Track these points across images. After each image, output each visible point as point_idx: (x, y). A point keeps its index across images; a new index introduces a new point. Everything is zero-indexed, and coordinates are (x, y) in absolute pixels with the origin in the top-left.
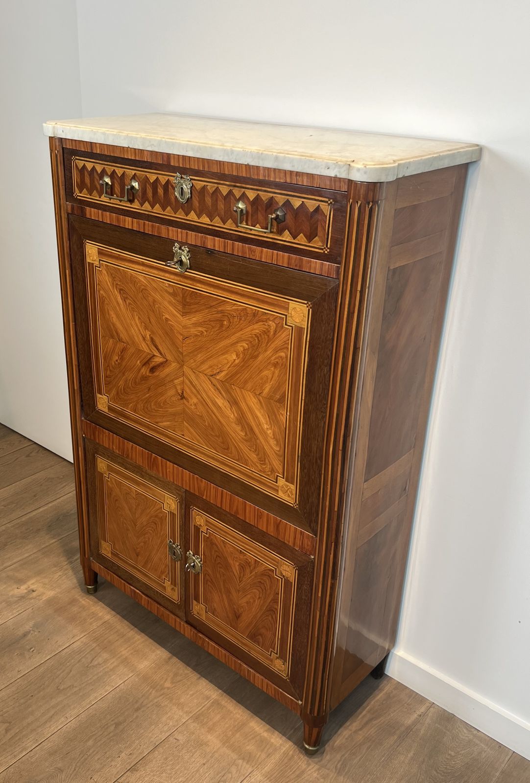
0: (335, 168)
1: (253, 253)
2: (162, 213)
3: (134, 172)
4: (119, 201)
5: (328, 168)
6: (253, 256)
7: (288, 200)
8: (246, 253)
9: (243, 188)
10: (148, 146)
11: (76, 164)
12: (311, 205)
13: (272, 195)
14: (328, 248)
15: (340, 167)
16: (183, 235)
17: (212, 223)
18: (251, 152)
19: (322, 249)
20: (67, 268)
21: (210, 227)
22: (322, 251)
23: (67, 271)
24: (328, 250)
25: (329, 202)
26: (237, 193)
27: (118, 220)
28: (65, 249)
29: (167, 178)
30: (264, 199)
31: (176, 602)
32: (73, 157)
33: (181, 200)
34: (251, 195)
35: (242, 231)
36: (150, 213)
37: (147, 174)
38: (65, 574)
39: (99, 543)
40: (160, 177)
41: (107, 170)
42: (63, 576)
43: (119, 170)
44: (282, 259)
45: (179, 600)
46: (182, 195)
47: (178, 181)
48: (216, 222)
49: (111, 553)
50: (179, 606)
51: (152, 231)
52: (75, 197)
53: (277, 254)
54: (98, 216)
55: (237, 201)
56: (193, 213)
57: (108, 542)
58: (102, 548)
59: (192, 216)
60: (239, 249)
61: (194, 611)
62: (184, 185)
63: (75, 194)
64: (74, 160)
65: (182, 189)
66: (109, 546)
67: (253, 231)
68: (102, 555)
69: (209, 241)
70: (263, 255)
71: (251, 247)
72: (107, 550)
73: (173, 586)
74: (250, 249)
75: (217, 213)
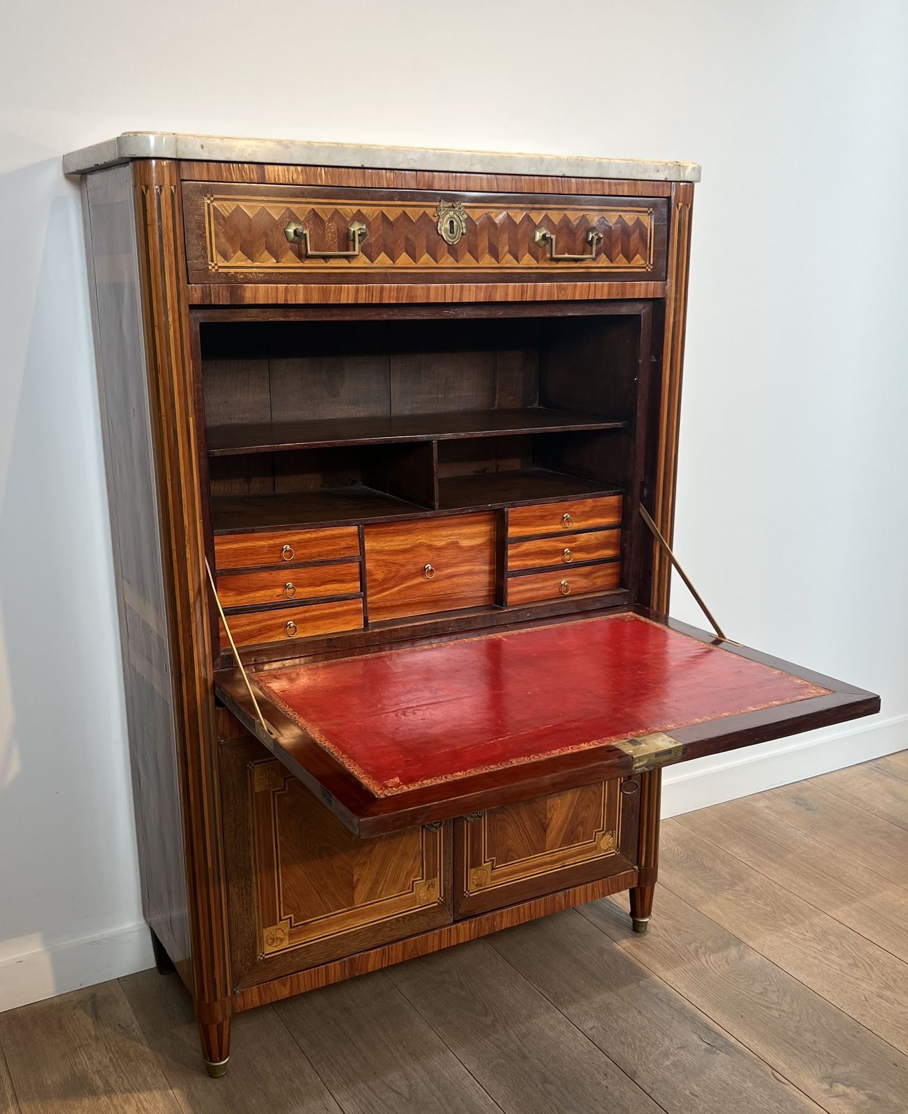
0: (665, 170)
2: (414, 265)
3: (355, 209)
4: (323, 261)
5: (658, 171)
7: (603, 218)
8: (554, 295)
9: (545, 209)
10: (401, 163)
11: (214, 206)
12: (629, 218)
13: (582, 214)
14: (651, 265)
15: (670, 168)
16: (455, 291)
17: (499, 265)
18: (567, 159)
19: (645, 268)
21: (498, 271)
22: (645, 270)
23: (191, 418)
24: (651, 267)
25: (649, 212)
26: (537, 217)
27: (325, 292)
28: (187, 377)
29: (421, 210)
30: (572, 220)
31: (436, 904)
32: (209, 195)
33: (450, 240)
34: (556, 217)
35: (546, 267)
36: (389, 271)
37: (383, 209)
38: (139, 1105)
39: (256, 940)
40: (408, 210)
41: (295, 211)
42: (143, 1107)
43: (325, 209)
44: (601, 290)
45: (442, 895)
46: (452, 232)
47: (443, 212)
48: (506, 263)
49: (291, 936)
50: (442, 906)
51: (397, 298)
52: (214, 270)
53: (595, 285)
54: (274, 294)
55: (536, 227)
56: (468, 256)
57: (280, 920)
58: (266, 944)
59: (468, 260)
60: (544, 291)
61: (472, 887)
62: (455, 216)
63: (213, 265)
64: (209, 202)
65: (452, 223)
66: (284, 925)
67: (560, 263)
68: (265, 960)
69: (498, 291)
70: (577, 292)
71: (560, 286)
72: (278, 938)
73: (430, 882)
74: (560, 288)
75: (507, 249)
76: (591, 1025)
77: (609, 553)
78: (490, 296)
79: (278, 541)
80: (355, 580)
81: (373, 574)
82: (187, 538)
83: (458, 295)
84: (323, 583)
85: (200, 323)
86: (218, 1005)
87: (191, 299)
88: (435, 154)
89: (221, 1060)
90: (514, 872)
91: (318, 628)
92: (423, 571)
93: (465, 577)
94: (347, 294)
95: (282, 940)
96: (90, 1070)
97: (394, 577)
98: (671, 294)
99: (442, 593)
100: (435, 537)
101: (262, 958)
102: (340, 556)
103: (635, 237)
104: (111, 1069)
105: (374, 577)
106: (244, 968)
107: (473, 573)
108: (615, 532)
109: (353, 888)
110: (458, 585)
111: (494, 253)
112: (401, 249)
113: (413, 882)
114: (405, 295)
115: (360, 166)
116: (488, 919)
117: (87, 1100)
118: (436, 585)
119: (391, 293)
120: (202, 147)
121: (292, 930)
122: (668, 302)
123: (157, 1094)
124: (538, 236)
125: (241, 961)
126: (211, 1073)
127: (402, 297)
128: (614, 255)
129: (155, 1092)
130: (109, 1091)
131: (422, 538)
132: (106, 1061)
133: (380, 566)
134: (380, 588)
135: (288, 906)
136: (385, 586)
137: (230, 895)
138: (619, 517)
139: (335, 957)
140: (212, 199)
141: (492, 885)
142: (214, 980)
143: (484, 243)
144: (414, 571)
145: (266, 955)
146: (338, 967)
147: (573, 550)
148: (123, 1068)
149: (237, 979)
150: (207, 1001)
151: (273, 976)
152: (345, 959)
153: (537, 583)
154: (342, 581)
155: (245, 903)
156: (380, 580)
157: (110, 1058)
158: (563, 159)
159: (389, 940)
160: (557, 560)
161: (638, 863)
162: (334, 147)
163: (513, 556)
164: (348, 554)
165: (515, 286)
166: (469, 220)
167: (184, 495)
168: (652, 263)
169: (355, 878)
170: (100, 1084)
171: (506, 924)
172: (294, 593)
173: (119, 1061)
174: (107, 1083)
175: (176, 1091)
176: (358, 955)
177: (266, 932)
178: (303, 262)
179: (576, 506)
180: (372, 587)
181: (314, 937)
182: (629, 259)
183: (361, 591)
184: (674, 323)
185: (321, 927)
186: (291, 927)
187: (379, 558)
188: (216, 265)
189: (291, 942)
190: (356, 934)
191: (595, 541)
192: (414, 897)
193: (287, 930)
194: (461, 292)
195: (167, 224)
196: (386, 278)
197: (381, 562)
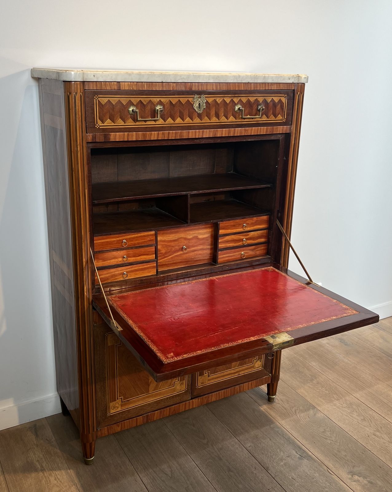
0: (292, 79)
1: (246, 132)
2: (183, 122)
3: (158, 99)
4: (144, 122)
5: (290, 79)
6: (247, 133)
7: (265, 99)
8: (242, 133)
9: (240, 97)
10: (179, 80)
11: (98, 100)
12: (276, 99)
13: (256, 98)
14: (285, 119)
15: (295, 78)
16: (200, 133)
17: (219, 121)
19: (282, 120)
20: (86, 189)
21: (218, 124)
22: (282, 121)
23: (86, 190)
24: (285, 120)
25: (285, 96)
26: (236, 100)
28: (85, 173)
29: (187, 99)
30: (252, 101)
31: (184, 391)
32: (96, 96)
33: (199, 111)
34: (244, 100)
35: (239, 121)
36: (172, 125)
37: (170, 99)
38: (56, 476)
39: (107, 408)
40: (181, 99)
41: (132, 101)
42: (58, 478)
43: (145, 100)
44: (263, 130)
45: (187, 388)
46: (199, 108)
47: (196, 100)
48: (222, 120)
49: (122, 406)
50: (186, 392)
51: (175, 137)
52: (97, 127)
53: (260, 128)
54: (123, 137)
55: (236, 104)
56: (206, 118)
57: (117, 399)
58: (111, 409)
59: (206, 120)
60: (238, 132)
61: (199, 384)
62: (201, 101)
63: (97, 125)
64: (96, 98)
65: (199, 104)
66: (119, 401)
67: (246, 119)
68: (110, 416)
69: (219, 132)
70: (253, 132)
71: (246, 129)
72: (116, 407)
73: (181, 382)
74: (245, 130)
75: (223, 114)
76: (249, 445)
77: (263, 240)
78: (215, 134)
79: (121, 238)
80: (153, 254)
81: (161, 251)
82: (83, 240)
83: (201, 135)
84: (140, 256)
85: (91, 149)
86: (90, 435)
87: (88, 140)
88: (194, 75)
89: (91, 457)
90: (218, 378)
91: (136, 274)
92: (182, 249)
93: (200, 251)
94: (154, 136)
95: (118, 407)
96: (35, 460)
97: (170, 251)
98: (293, 131)
99: (190, 258)
100: (188, 234)
101: (109, 415)
102: (147, 244)
103: (279, 107)
104: (44, 460)
105: (161, 252)
106: (101, 419)
107: (204, 249)
108: (265, 231)
109: (149, 385)
110: (197, 255)
111: (217, 116)
112: (177, 116)
113: (174, 382)
114: (179, 135)
115: (161, 82)
116: (206, 397)
117: (34, 474)
118: (188, 255)
119: (172, 135)
120: (94, 76)
121: (122, 403)
122: (292, 134)
123: (63, 472)
124: (237, 108)
125: (100, 416)
126: (87, 463)
127: (177, 136)
128: (269, 115)
129: (62, 471)
130: (43, 470)
131: (182, 235)
132: (41, 456)
133: (164, 247)
134: (163, 257)
135: (121, 393)
136: (166, 256)
137: (97, 389)
138: (267, 225)
139: (140, 414)
140: (98, 97)
141: (208, 383)
142: (89, 425)
143: (213, 112)
144: (178, 249)
145: (111, 414)
146: (141, 419)
147: (247, 239)
148: (49, 459)
149: (99, 424)
150: (86, 433)
151: (114, 422)
152: (144, 415)
153: (231, 253)
154: (148, 255)
155: (103, 392)
156: (164, 253)
157: (43, 454)
158: (249, 75)
159: (164, 406)
160: (240, 244)
161: (271, 373)
162: (150, 74)
163: (220, 242)
164: (150, 243)
165: (226, 130)
166: (207, 102)
167: (82, 223)
168: (285, 118)
169: (150, 381)
170: (39, 466)
171: (214, 399)
172: (127, 260)
173: (47, 456)
174: (42, 466)
175: (71, 470)
176: (150, 413)
177: (111, 404)
178: (135, 123)
179: (249, 221)
180: (160, 256)
181: (131, 406)
182: (276, 117)
183: (156, 258)
184: (294, 144)
185: (135, 402)
186: (122, 402)
187: (163, 244)
188: (99, 125)
189: (122, 408)
190: (149, 404)
191: (257, 235)
192: (175, 389)
193: (120, 403)
194: (203, 134)
195: (78, 109)
196: (171, 128)
197: (164, 246)
